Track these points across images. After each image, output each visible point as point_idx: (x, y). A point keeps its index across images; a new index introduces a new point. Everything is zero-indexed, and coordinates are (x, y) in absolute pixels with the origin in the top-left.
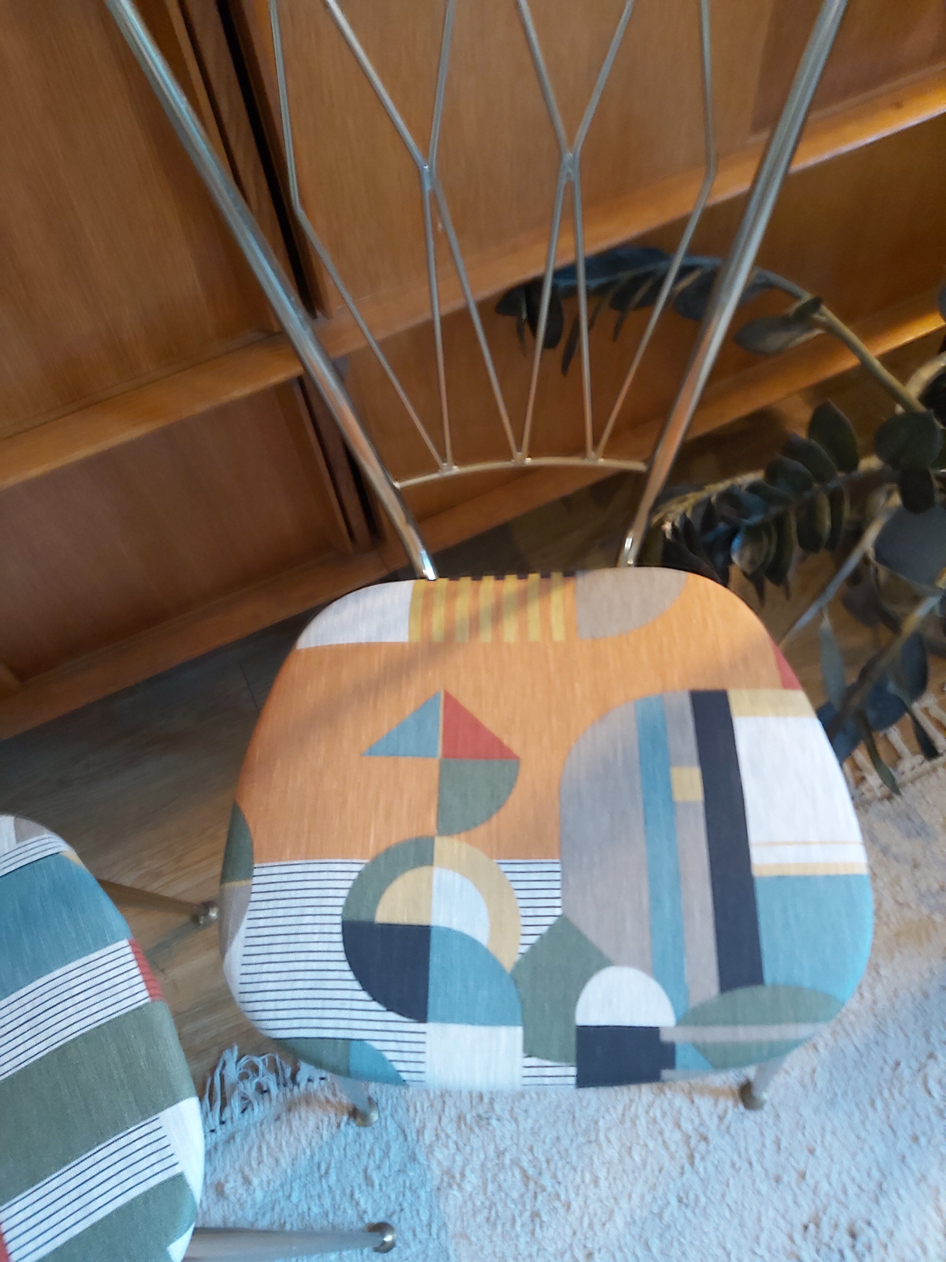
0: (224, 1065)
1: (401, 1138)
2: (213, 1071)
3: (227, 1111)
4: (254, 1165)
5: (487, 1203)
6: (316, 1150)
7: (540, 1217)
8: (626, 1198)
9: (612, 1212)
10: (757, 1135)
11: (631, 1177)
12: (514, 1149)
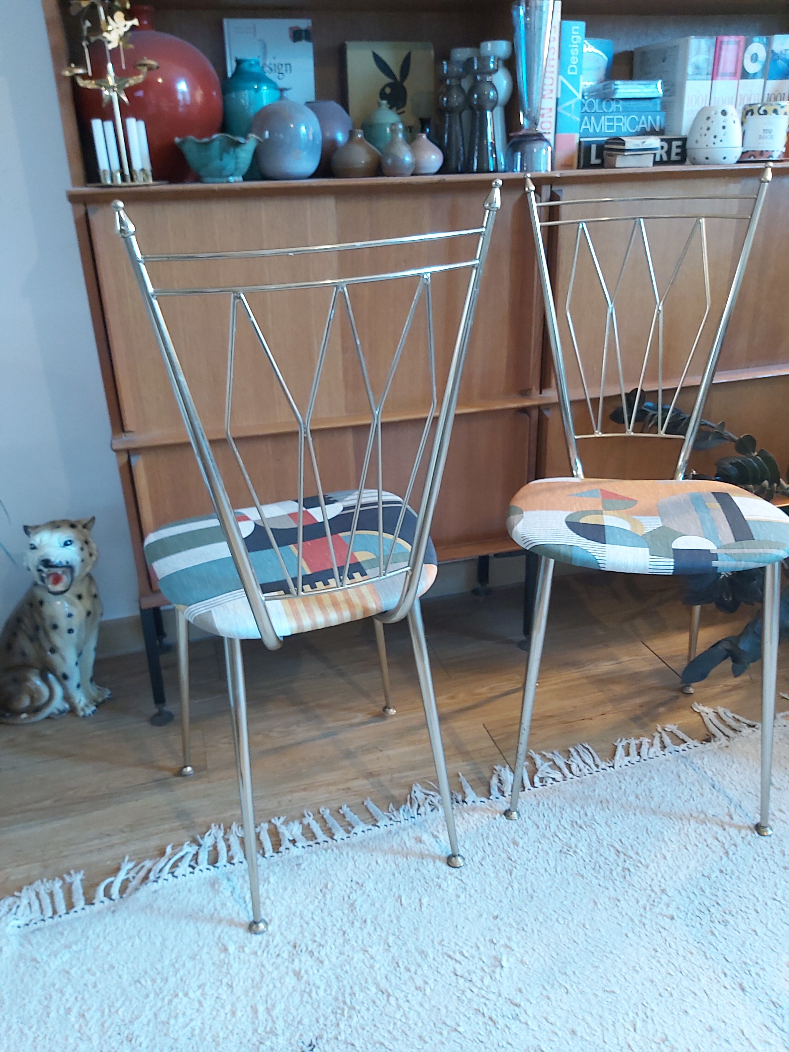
1: (535, 827)
3: (422, 810)
4: (441, 831)
5: (593, 861)
7: (629, 870)
8: (685, 867)
9: (677, 872)
10: (769, 848)
11: (687, 858)
12: (609, 839)
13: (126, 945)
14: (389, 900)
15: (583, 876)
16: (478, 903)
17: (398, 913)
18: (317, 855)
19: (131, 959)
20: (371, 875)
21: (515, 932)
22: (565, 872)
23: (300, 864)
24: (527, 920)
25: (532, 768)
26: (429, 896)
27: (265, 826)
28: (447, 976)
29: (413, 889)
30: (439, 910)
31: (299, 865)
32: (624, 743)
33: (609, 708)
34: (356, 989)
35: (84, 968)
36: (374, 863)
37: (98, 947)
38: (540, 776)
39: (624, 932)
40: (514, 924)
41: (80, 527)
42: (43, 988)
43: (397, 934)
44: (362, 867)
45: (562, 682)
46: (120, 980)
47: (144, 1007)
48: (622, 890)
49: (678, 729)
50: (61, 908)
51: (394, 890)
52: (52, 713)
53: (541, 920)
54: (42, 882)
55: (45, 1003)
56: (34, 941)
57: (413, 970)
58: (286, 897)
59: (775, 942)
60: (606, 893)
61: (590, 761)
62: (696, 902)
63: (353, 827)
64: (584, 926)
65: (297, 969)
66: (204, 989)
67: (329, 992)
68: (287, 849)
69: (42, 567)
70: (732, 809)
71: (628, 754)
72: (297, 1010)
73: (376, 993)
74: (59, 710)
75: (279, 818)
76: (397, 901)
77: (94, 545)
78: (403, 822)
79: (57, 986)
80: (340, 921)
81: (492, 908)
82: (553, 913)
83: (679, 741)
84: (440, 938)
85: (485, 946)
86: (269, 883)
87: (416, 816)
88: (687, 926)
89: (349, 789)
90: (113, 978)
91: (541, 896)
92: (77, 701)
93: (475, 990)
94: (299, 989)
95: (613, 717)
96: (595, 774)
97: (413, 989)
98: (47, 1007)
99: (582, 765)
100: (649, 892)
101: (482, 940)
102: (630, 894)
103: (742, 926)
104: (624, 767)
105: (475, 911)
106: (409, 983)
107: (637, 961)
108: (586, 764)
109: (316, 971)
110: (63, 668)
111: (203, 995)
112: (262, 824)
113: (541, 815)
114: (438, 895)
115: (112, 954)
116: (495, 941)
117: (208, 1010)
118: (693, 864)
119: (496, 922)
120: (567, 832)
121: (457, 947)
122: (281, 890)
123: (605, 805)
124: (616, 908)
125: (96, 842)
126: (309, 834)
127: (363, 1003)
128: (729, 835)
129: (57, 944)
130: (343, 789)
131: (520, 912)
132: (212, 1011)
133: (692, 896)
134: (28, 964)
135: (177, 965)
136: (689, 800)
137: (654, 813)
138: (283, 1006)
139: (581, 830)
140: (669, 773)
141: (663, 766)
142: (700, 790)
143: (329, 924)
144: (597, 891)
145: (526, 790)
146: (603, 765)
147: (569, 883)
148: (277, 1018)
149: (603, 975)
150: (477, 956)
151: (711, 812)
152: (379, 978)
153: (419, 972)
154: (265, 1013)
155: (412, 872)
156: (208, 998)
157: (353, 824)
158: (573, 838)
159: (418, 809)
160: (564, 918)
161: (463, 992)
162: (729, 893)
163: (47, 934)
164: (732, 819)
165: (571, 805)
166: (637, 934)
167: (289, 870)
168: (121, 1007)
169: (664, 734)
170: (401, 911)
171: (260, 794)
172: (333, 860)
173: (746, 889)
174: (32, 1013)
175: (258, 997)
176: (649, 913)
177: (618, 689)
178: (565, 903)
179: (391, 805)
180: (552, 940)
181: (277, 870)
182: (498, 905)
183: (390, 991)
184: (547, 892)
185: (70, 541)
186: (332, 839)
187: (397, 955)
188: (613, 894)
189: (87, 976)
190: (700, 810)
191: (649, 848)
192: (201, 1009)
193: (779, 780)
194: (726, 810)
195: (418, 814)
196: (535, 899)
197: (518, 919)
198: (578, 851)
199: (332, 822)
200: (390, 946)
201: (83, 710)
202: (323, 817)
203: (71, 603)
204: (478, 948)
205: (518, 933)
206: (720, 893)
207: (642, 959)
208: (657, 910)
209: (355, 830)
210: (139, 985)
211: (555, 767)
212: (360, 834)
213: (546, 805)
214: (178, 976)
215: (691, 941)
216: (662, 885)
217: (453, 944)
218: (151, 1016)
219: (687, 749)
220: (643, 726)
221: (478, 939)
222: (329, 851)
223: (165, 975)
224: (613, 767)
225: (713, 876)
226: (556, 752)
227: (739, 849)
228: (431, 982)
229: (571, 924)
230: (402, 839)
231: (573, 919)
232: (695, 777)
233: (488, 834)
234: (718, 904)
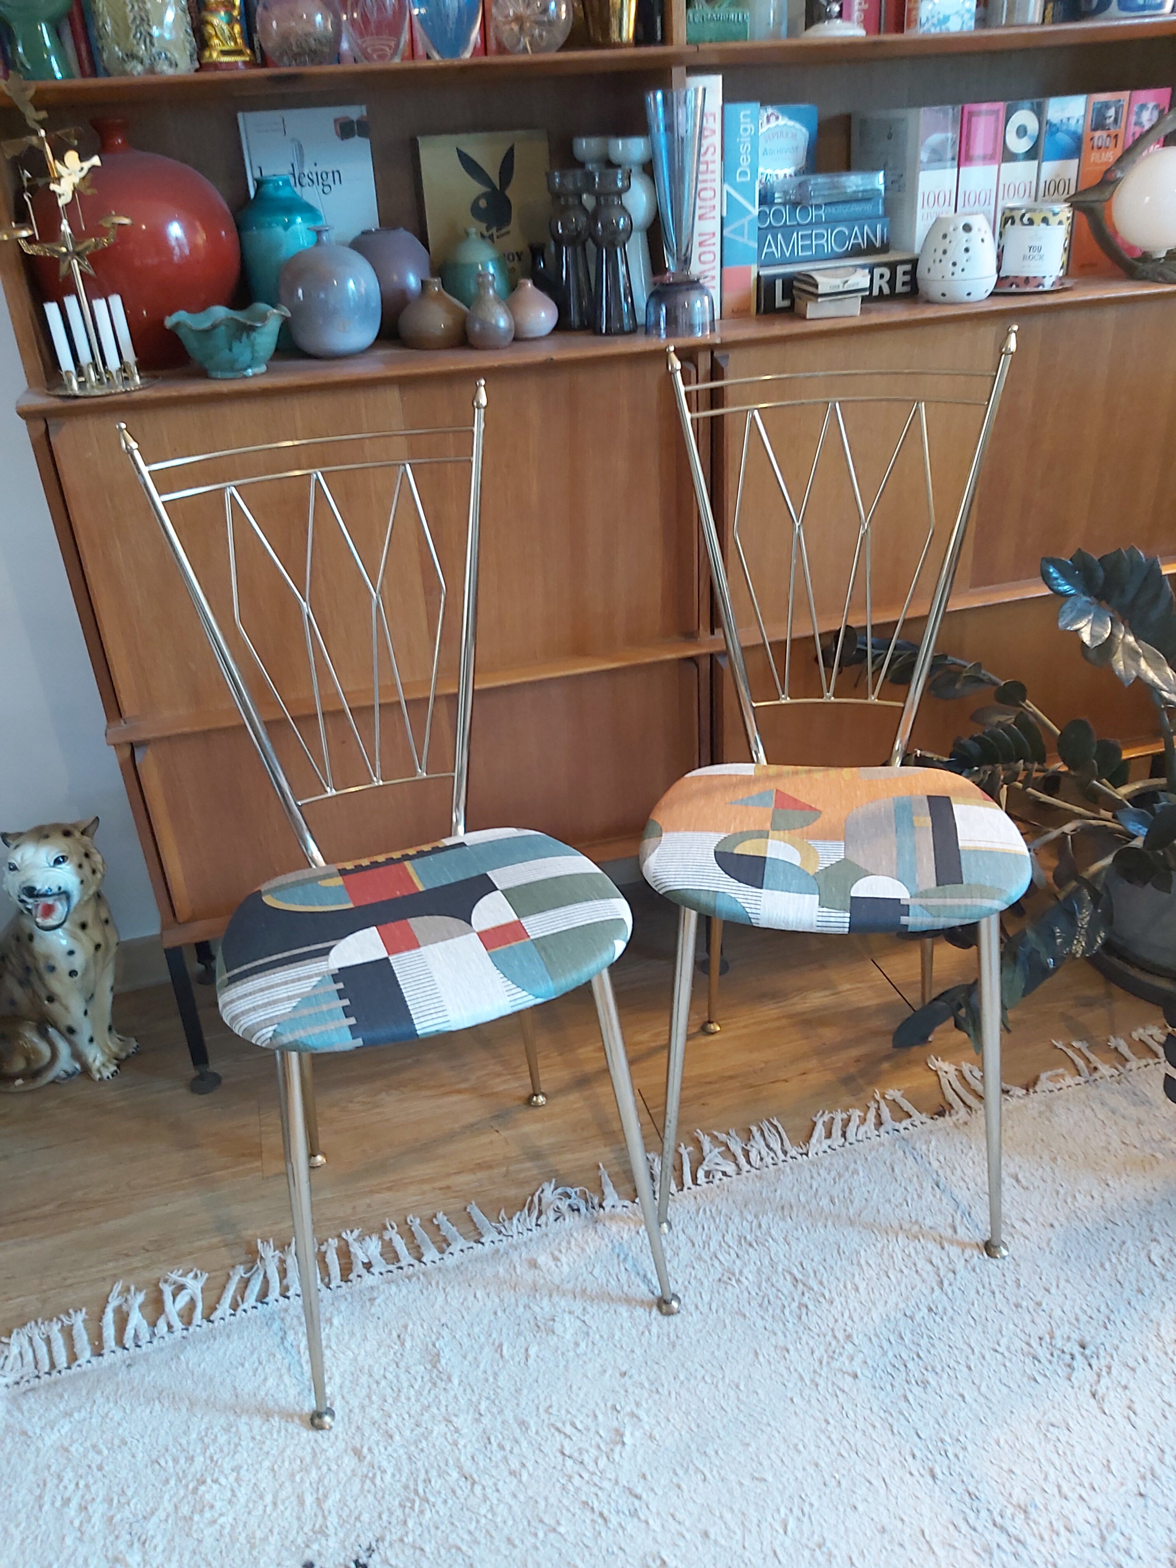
0: (543, 1191)
1: (690, 1244)
2: (533, 1195)
3: (543, 1218)
4: (564, 1251)
5: (761, 1294)
6: (617, 1244)
7: (807, 1307)
8: (882, 1302)
9: (870, 1310)
10: (999, 1275)
11: (887, 1290)
12: (786, 1262)
13: (142, 1411)
14: (487, 1349)
15: (745, 1316)
16: (603, 1355)
17: (496, 1367)
18: (398, 1286)
19: (149, 1432)
20: (465, 1314)
21: (646, 1395)
22: (721, 1310)
23: (374, 1299)
24: (663, 1378)
25: (697, 1156)
26: (539, 1344)
27: (334, 1242)
28: (551, 1455)
29: (519, 1334)
30: (551, 1365)
31: (372, 1300)
32: (826, 1117)
33: (813, 1063)
34: (433, 1473)
35: (88, 1444)
36: (471, 1298)
37: (107, 1415)
38: (706, 1168)
39: (789, 1395)
40: (646, 1385)
41: (77, 834)
42: (35, 1472)
43: (493, 1397)
44: (455, 1303)
45: (754, 1023)
46: (133, 1460)
47: (162, 1497)
48: (795, 1335)
49: (903, 1096)
50: (62, 1359)
51: (494, 1335)
52: (58, 1077)
53: (682, 1377)
54: (36, 1323)
55: (38, 1492)
56: (25, 1408)
57: (508, 1448)
58: (353, 1346)
59: (987, 1410)
60: (773, 1340)
61: (776, 1145)
62: (890, 1354)
63: (449, 1245)
64: (737, 1387)
65: (358, 1446)
66: (238, 1473)
67: (398, 1476)
68: (359, 1276)
69: (24, 898)
70: (958, 1218)
71: (829, 1135)
72: (356, 1501)
73: (458, 1480)
74: (66, 1072)
75: (352, 1232)
76: (496, 1351)
77: (97, 858)
78: (515, 1237)
79: (53, 1469)
80: (420, 1380)
81: (620, 1361)
82: (699, 1368)
83: (902, 1115)
84: (548, 1403)
85: (605, 1414)
86: (331, 1324)
87: (534, 1229)
88: (875, 1388)
89: (448, 1187)
90: (124, 1457)
91: (686, 1344)
92: (91, 1060)
93: (586, 1476)
94: (360, 1474)
95: (816, 1078)
96: (781, 1164)
97: (506, 1473)
98: (40, 1497)
99: (764, 1151)
100: (829, 1338)
101: (602, 1405)
102: (804, 1341)
103: (947, 1388)
104: (821, 1154)
105: (598, 1365)
106: (502, 1466)
107: (801, 1436)
108: (771, 1149)
109: (382, 1450)
110: (66, 1021)
111: (237, 1480)
112: (330, 1240)
113: (700, 1227)
114: (551, 1343)
115: (125, 1425)
116: (618, 1408)
117: (243, 1501)
118: (893, 1298)
119: (623, 1381)
120: (732, 1252)
121: (569, 1416)
122: (347, 1337)
123: (786, 1213)
124: (782, 1362)
125: (111, 1265)
126: (390, 1255)
127: (440, 1492)
128: (949, 1257)
129: (55, 1411)
130: (441, 1189)
131: (656, 1367)
132: (248, 1501)
133: (886, 1345)
134: (17, 1439)
135: (206, 1440)
136: (901, 1205)
137: (852, 1223)
138: (338, 1496)
139: (751, 1250)
140: (880, 1164)
141: (873, 1153)
142: (919, 1189)
143: (406, 1384)
144: (760, 1337)
145: (685, 1189)
146: (793, 1153)
147: (725, 1326)
148: (330, 1512)
149: (754, 1456)
150: (593, 1430)
151: (929, 1222)
152: (463, 1459)
153: (516, 1450)
154: (315, 1505)
155: (521, 1309)
156: (244, 1484)
157: (450, 1240)
158: (738, 1262)
159: (537, 1219)
160: (712, 1375)
161: (570, 1478)
162: (936, 1342)
163: (43, 1397)
164: (955, 1232)
165: (741, 1212)
166: (806, 1398)
167: (358, 1307)
168: (133, 1497)
169: (883, 1104)
170: (501, 1364)
171: (329, 1196)
172: (417, 1292)
173: (959, 1335)
174: (20, 1506)
175: (308, 1484)
176: (825, 1369)
177: (829, 1034)
178: (716, 1353)
179: (503, 1212)
180: (693, 1407)
181: (343, 1308)
182: (627, 1356)
183: (475, 1476)
184: (695, 1339)
185: (63, 857)
186: (420, 1261)
187: (489, 1426)
188: (781, 1341)
189: (91, 1454)
190: (913, 1220)
191: (838, 1274)
192: (234, 1499)
193: (1028, 1175)
194: (950, 1220)
195: (537, 1225)
196: (678, 1348)
197: (652, 1376)
198: (743, 1279)
199: (421, 1235)
200: (481, 1414)
201: (99, 1071)
202: (410, 1229)
203: (73, 936)
204: (596, 1416)
205: (650, 1396)
206: (924, 1342)
207: (808, 1434)
208: (836, 1365)
209: (451, 1249)
210: (157, 1467)
211: (729, 1154)
212: (457, 1254)
213: (708, 1213)
214: (208, 1454)
215: (875, 1409)
216: (848, 1329)
217: (563, 1412)
218: (170, 1508)
219: (910, 1127)
220: (856, 1092)
221: (597, 1404)
222: (414, 1279)
223: (191, 1453)
224: (807, 1155)
225: (918, 1318)
226: (732, 1133)
227: (958, 1277)
228: (530, 1466)
229: (720, 1385)
230: (511, 1261)
231: (724, 1377)
232: (915, 1170)
233: (627, 1255)
234: (919, 1356)
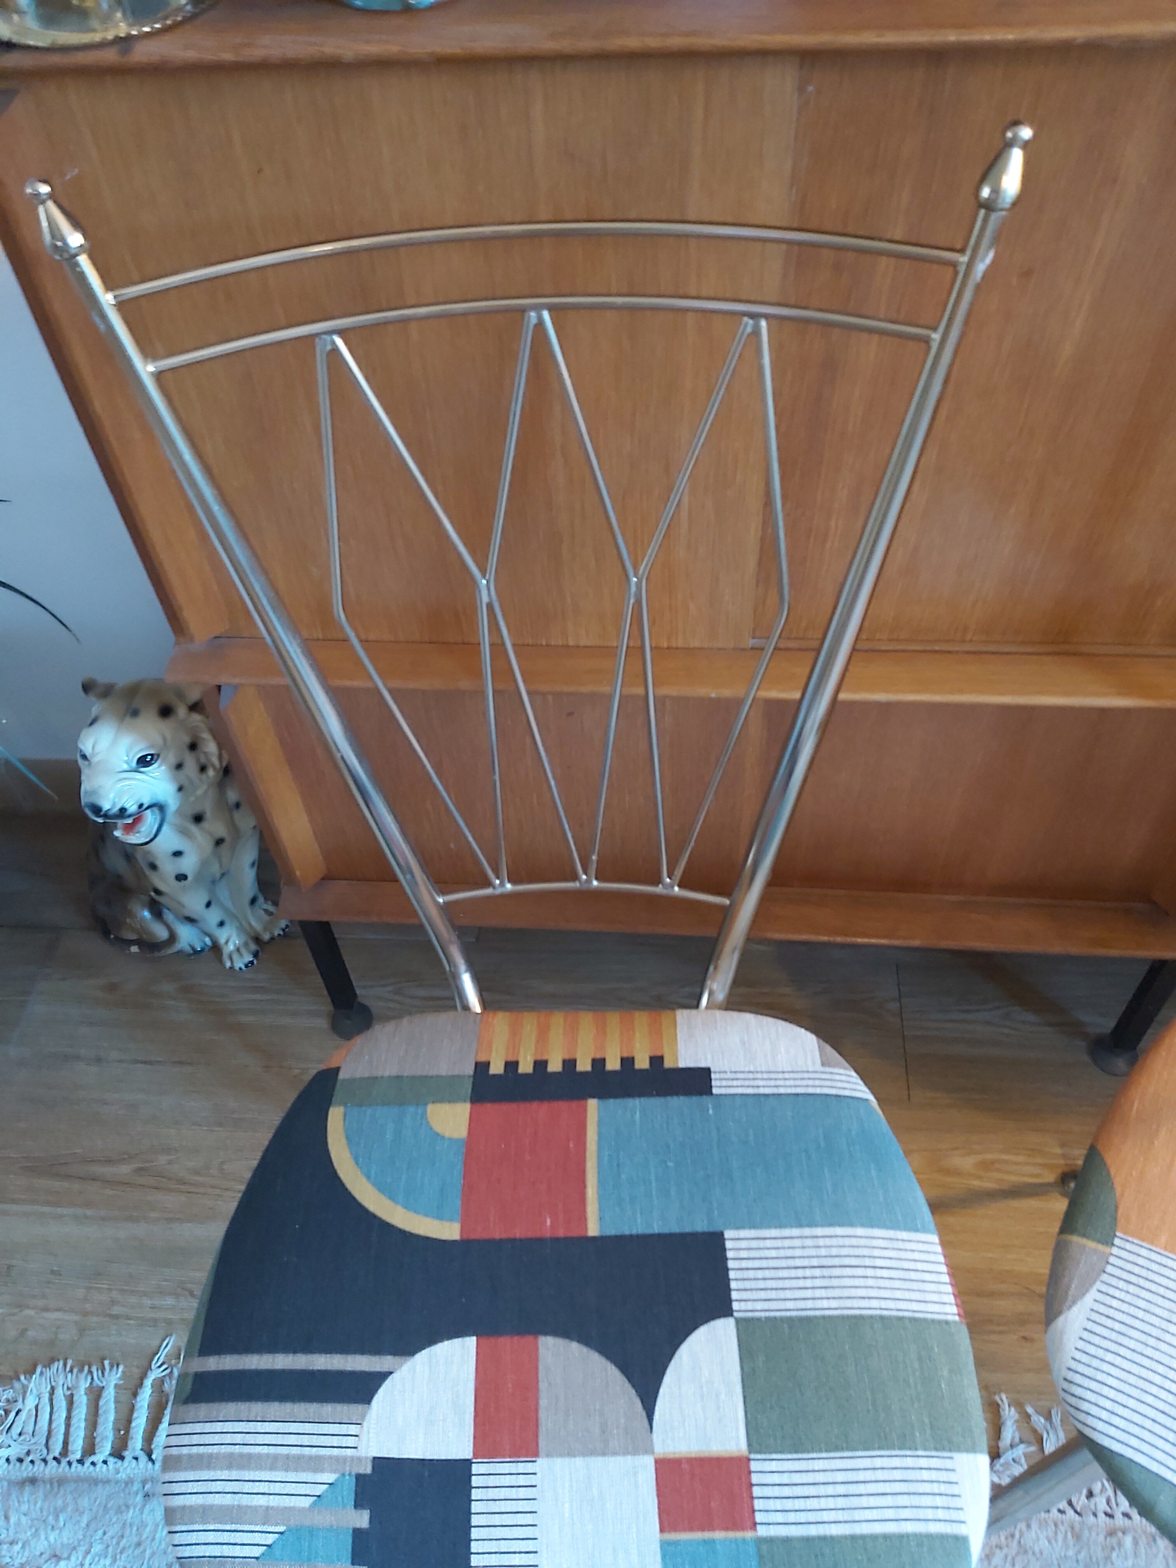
41: (182, 711)
50: (77, 1444)
52: (182, 951)
54: (65, 1365)
74: (193, 948)
110: (181, 912)
185: (152, 754)
201: (231, 958)
203: (183, 832)
